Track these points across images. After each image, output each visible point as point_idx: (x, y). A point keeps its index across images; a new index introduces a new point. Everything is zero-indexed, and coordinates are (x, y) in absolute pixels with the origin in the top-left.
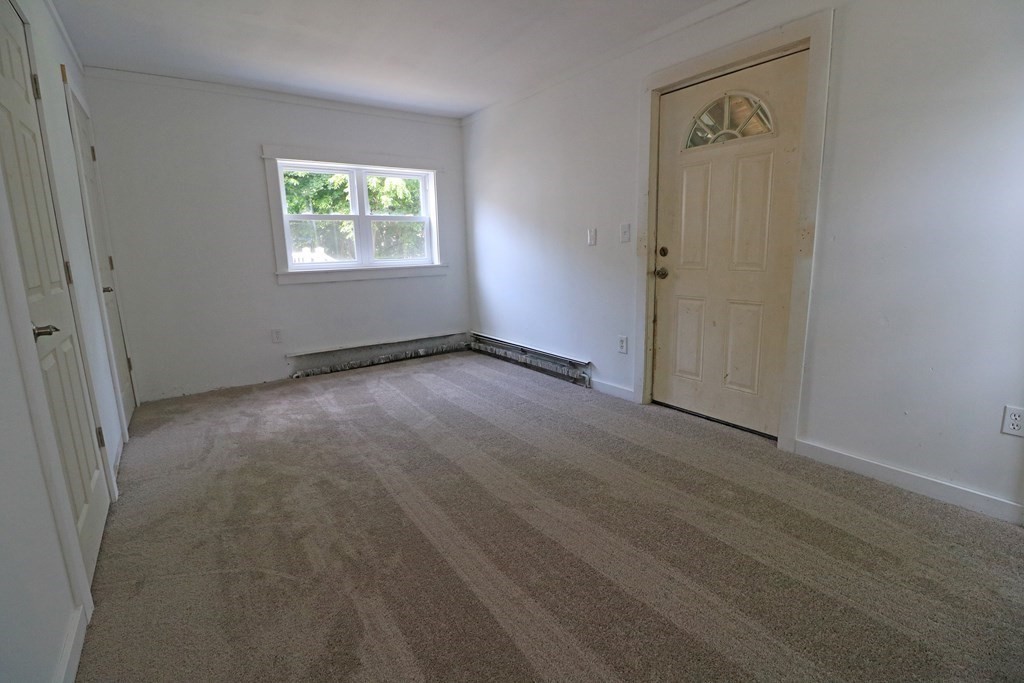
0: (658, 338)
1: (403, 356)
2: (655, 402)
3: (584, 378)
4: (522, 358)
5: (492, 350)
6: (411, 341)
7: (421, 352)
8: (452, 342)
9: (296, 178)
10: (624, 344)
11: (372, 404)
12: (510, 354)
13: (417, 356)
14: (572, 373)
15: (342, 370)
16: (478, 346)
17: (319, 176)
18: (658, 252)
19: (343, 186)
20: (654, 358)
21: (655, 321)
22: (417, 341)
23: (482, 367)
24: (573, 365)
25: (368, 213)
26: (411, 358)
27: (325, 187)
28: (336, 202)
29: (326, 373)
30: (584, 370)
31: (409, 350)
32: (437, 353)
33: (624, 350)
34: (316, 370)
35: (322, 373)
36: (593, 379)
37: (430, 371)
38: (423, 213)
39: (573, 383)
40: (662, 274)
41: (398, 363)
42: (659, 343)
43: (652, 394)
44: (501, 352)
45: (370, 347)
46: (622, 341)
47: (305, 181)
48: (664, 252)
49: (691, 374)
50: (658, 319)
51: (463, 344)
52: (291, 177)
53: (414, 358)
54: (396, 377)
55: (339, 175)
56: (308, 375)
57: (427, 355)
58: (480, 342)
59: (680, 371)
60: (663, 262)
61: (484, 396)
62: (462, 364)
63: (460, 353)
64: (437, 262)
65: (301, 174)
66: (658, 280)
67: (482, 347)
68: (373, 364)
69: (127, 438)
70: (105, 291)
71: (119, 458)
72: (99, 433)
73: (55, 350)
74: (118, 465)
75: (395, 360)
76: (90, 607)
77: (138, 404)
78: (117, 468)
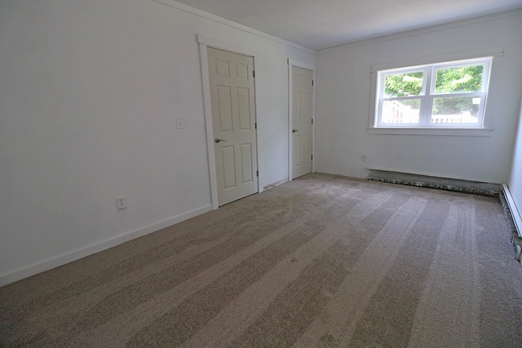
1: (432, 186)
5: (502, 202)
7: (449, 187)
11: (361, 199)
12: (505, 209)
34: (378, 179)
35: (380, 181)
38: (483, 90)
44: (503, 205)
51: (493, 192)
57: (453, 190)
58: (502, 194)
64: (483, 126)
67: (501, 198)
68: (410, 185)
69: (290, 179)
70: (294, 131)
71: (279, 184)
72: (258, 172)
73: (233, 146)
74: (276, 185)
75: (426, 187)
76: (216, 207)
77: (313, 172)
78: (274, 186)
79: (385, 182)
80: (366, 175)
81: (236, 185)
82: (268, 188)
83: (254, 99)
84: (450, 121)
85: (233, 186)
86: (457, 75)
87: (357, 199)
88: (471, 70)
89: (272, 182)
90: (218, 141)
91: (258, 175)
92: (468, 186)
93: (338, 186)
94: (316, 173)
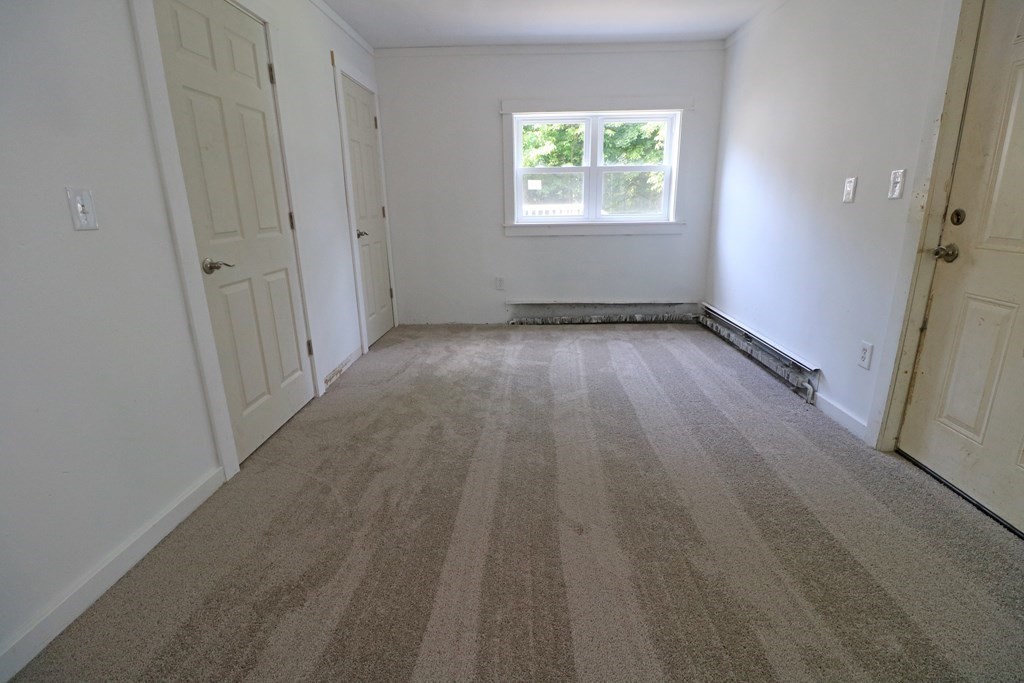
0: (923, 357)
1: (615, 319)
2: (899, 452)
3: (806, 389)
4: (744, 345)
5: (717, 328)
6: (630, 305)
7: (638, 317)
8: (677, 312)
9: (613, 129)
10: (868, 354)
11: (545, 363)
12: (733, 337)
13: (632, 321)
14: (794, 378)
15: (553, 324)
16: (704, 321)
17: (635, 125)
18: (949, 217)
19: (655, 133)
20: (911, 385)
21: (923, 329)
22: (635, 305)
23: (693, 346)
24: (798, 368)
25: (601, 163)
26: (625, 322)
27: (639, 136)
28: (647, 151)
29: (538, 324)
30: (810, 377)
31: (625, 314)
32: (655, 322)
33: (865, 364)
34: (530, 320)
35: (535, 323)
36: (819, 394)
37: (631, 341)
38: (665, 162)
39: (795, 392)
40: (948, 255)
41: (609, 325)
42: (922, 367)
43: (897, 439)
44: (725, 332)
45: (585, 305)
46: (865, 350)
47: (620, 132)
48: (958, 217)
49: (968, 427)
50: (928, 327)
51: (691, 315)
52: (609, 128)
53: (630, 323)
54: (595, 340)
55: (652, 123)
56: (522, 324)
57: (643, 322)
58: (710, 317)
59: (948, 417)
60: (954, 235)
61: (660, 381)
62: (673, 339)
63: (684, 325)
64: (672, 219)
65: (617, 124)
66: (941, 263)
67: (709, 322)
68: (584, 323)
69: (366, 350)
70: (360, 235)
71: (349, 365)
72: (309, 344)
73: (250, 279)
74: (344, 370)
75: (608, 322)
76: (233, 469)
77: (396, 325)
78: (340, 372)
79: (543, 324)
80: (505, 316)
81: (269, 393)
82: (333, 380)
83: (278, 148)
84: (557, 213)
85: (263, 394)
86: (535, 142)
87: (539, 363)
88: (551, 134)
89: (336, 365)
90: (210, 268)
91: (310, 352)
92: (661, 313)
93: (478, 345)
94: (403, 327)
